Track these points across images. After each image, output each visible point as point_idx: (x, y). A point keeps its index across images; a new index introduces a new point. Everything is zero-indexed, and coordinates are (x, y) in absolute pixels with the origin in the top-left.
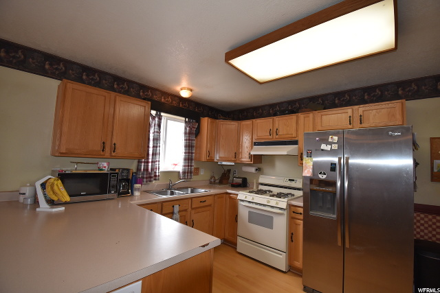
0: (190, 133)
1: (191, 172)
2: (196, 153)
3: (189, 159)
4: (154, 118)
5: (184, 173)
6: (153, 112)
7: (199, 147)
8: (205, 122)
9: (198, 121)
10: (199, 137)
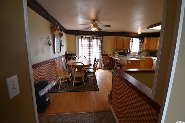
0: (141, 42)
1: (140, 52)
2: (142, 47)
3: (140, 49)
4: (131, 40)
5: (138, 53)
6: (131, 39)
7: (143, 46)
8: (145, 39)
9: (144, 39)
10: (143, 43)
